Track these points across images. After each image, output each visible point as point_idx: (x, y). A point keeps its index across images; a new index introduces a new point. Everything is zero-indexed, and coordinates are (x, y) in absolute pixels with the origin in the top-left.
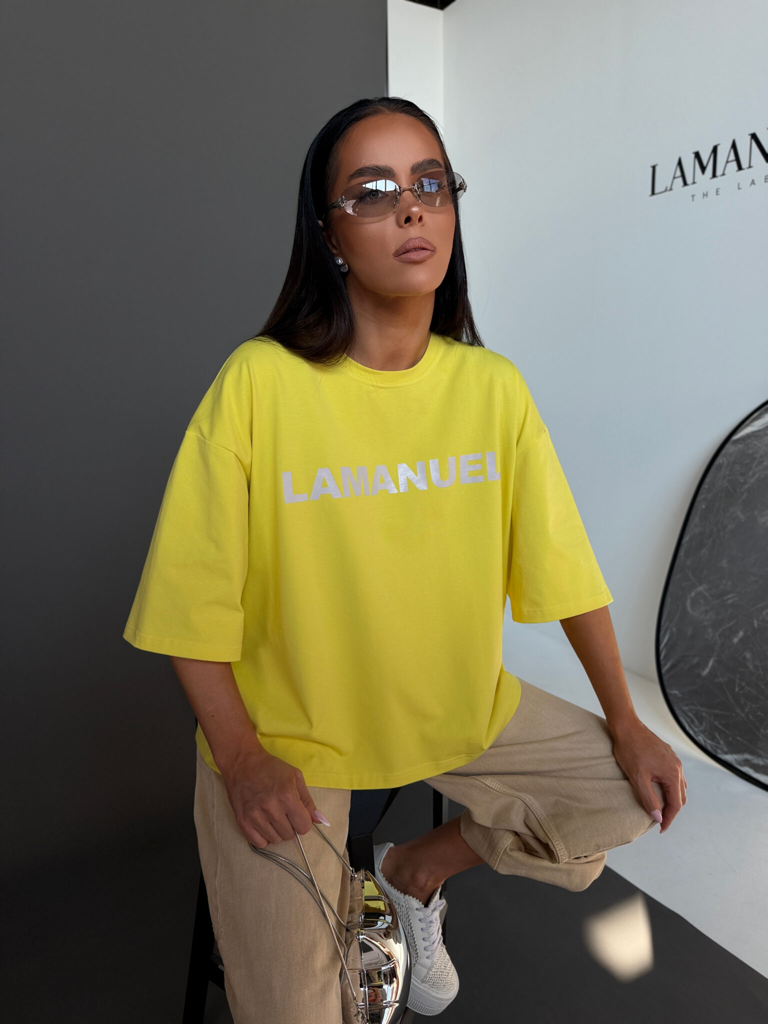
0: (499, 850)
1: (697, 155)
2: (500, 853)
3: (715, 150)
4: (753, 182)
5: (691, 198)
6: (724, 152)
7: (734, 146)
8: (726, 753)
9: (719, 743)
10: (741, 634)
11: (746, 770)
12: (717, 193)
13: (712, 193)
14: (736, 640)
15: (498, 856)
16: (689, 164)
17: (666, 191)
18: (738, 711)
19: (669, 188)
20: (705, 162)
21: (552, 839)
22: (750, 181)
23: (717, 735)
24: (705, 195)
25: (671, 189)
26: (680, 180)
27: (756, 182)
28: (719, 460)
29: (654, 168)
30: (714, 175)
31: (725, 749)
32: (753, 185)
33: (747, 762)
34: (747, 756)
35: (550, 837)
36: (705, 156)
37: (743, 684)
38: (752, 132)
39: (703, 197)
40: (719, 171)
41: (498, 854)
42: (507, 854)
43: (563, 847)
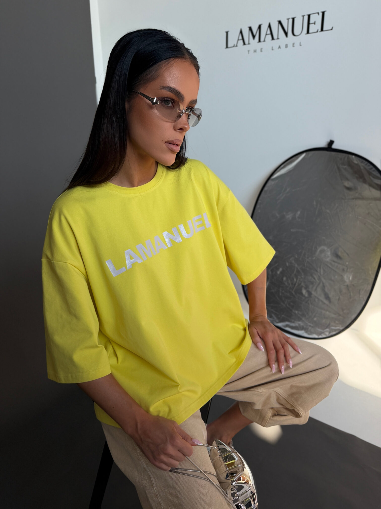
0: (267, 419)
1: (250, 29)
2: (267, 420)
3: (260, 27)
4: (280, 47)
5: (247, 52)
6: (264, 29)
7: (270, 26)
8: (278, 323)
9: (274, 318)
10: (281, 269)
11: (288, 329)
12: (261, 50)
13: (258, 51)
14: (278, 272)
15: (267, 422)
16: (246, 33)
17: (234, 46)
18: (282, 303)
19: (235, 45)
20: (254, 33)
21: (296, 407)
22: (278, 47)
23: (273, 315)
24: (255, 51)
25: (237, 46)
26: (241, 42)
27: (281, 47)
28: (266, 189)
29: (227, 33)
30: (260, 41)
31: (277, 321)
32: (279, 49)
33: (287, 326)
34: (287, 323)
35: (295, 406)
36: (255, 30)
37: (283, 291)
38: (279, 20)
39: (254, 52)
40: (262, 39)
41: (266, 420)
42: (271, 419)
43: (302, 409)
